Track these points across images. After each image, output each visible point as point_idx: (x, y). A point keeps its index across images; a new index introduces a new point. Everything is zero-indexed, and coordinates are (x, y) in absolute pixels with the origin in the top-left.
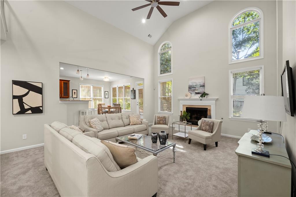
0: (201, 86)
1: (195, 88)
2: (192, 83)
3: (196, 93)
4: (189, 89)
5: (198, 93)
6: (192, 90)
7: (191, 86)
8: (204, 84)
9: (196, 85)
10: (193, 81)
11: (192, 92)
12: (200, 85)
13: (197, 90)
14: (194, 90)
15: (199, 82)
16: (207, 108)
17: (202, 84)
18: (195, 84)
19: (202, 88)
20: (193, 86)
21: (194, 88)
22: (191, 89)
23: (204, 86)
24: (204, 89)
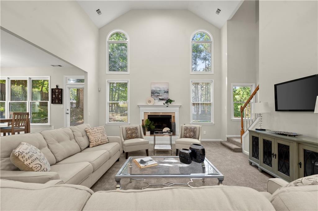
0: (165, 92)
1: (159, 93)
2: (155, 88)
3: (160, 99)
4: (152, 95)
5: (162, 99)
6: (155, 96)
7: (155, 91)
8: (168, 90)
9: (160, 91)
10: (157, 85)
11: (156, 98)
12: (164, 90)
13: (161, 96)
14: (158, 95)
15: (163, 88)
16: (171, 116)
17: (166, 89)
18: (159, 89)
19: (165, 94)
20: (157, 91)
21: (157, 93)
23: (167, 92)
24: (168, 95)
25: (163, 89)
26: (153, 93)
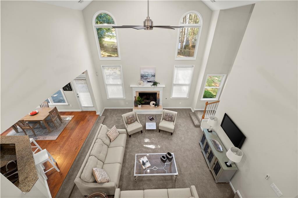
0: (152, 76)
1: (147, 77)
2: (144, 72)
3: (148, 81)
4: (142, 78)
5: (150, 82)
6: (144, 79)
7: (144, 75)
8: (155, 74)
9: (148, 75)
10: (145, 70)
11: (145, 81)
12: (152, 75)
13: (149, 79)
14: (146, 79)
15: (151, 72)
16: (157, 93)
17: (153, 74)
18: (147, 74)
19: (153, 77)
20: (145, 75)
21: (146, 77)
22: (143, 77)
23: (154, 76)
24: (155, 78)
25: (150, 74)
26: (142, 77)
